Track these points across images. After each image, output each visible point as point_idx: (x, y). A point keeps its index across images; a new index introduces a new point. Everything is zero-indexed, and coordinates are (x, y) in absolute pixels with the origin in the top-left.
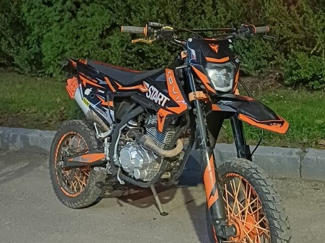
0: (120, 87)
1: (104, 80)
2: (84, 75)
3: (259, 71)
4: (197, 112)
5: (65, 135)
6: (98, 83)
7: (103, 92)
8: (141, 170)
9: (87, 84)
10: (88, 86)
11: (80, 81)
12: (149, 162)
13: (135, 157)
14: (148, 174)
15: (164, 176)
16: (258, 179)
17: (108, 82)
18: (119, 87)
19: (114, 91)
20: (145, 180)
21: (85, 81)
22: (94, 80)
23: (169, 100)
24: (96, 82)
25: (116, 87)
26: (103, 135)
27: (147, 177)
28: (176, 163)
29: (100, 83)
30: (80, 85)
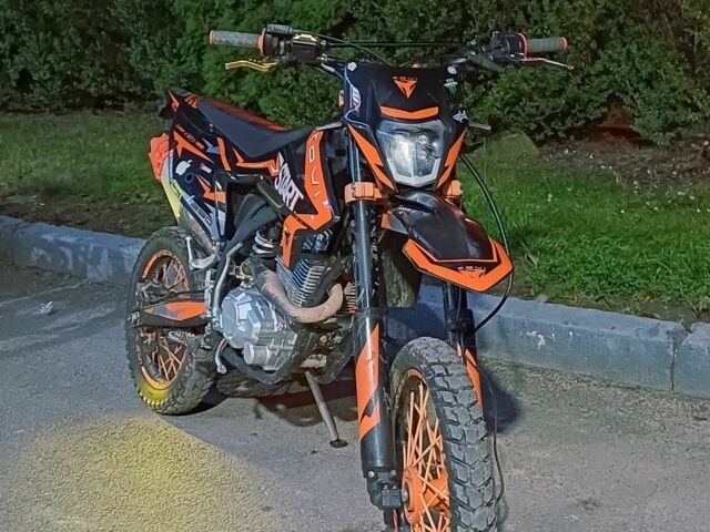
0: (241, 163)
1: (216, 144)
2: (183, 131)
4: (357, 228)
5: (154, 258)
6: (203, 151)
7: (209, 171)
8: (258, 345)
9: (184, 150)
10: (186, 155)
11: (173, 144)
12: (276, 330)
13: (245, 318)
14: (273, 355)
15: (309, 363)
16: (444, 389)
17: (221, 149)
18: (237, 161)
19: (228, 168)
20: (266, 368)
21: (182, 144)
22: (198, 144)
23: (302, 197)
24: (202, 147)
25: (233, 161)
26: (202, 264)
27: (271, 362)
28: (333, 336)
29: (208, 151)
30: (172, 151)
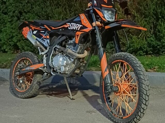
0: (53, 28)
1: (44, 26)
3: (112, 49)
4: (97, 32)
5: (20, 60)
6: (41, 28)
7: (44, 32)
8: (65, 67)
9: (34, 29)
10: (35, 30)
11: (30, 28)
12: (69, 63)
13: (62, 60)
14: (68, 69)
15: (76, 71)
17: (46, 27)
18: (52, 28)
19: (50, 30)
20: (66, 73)
21: (33, 28)
22: (38, 27)
23: (82, 26)
24: (40, 28)
25: (51, 28)
26: (43, 53)
27: (68, 71)
28: (83, 64)
30: (31, 30)
